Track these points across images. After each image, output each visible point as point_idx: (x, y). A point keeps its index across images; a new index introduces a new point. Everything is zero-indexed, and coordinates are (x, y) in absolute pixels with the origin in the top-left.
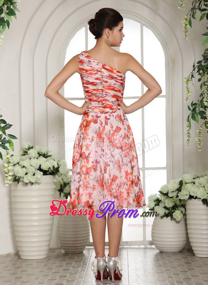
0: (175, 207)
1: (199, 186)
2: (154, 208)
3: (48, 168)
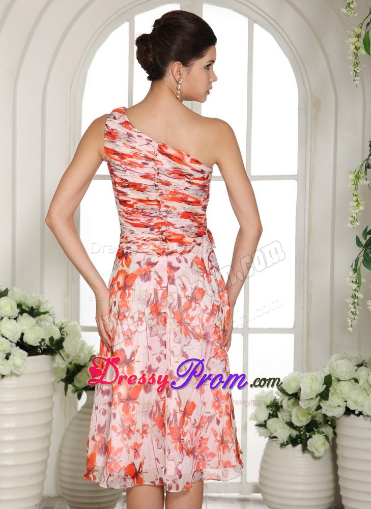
0: (312, 427)
1: (367, 390)
2: (265, 422)
3: (40, 340)
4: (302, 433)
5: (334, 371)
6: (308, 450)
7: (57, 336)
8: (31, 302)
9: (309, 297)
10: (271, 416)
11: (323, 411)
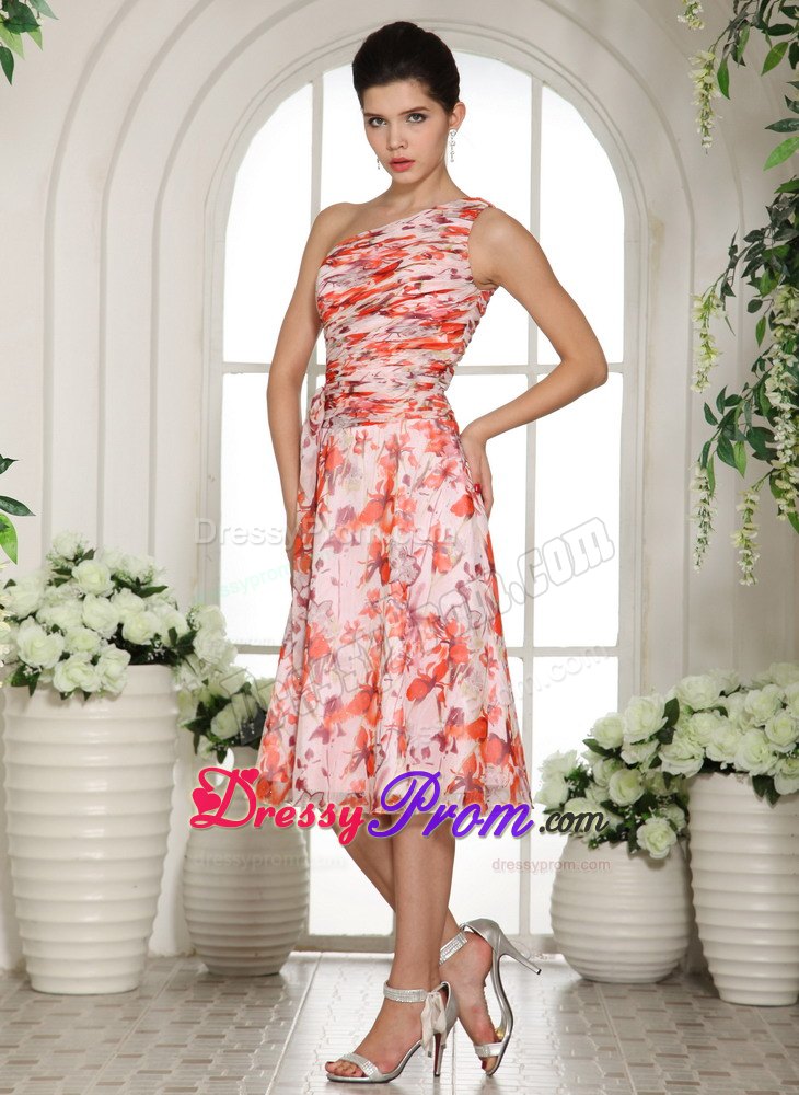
0: (646, 805)
1: (743, 726)
2: (563, 804)
3: (152, 637)
4: (627, 817)
5: (682, 693)
6: (639, 848)
7: (182, 630)
8: (135, 571)
9: (645, 587)
10: (572, 795)
11: (664, 768)
